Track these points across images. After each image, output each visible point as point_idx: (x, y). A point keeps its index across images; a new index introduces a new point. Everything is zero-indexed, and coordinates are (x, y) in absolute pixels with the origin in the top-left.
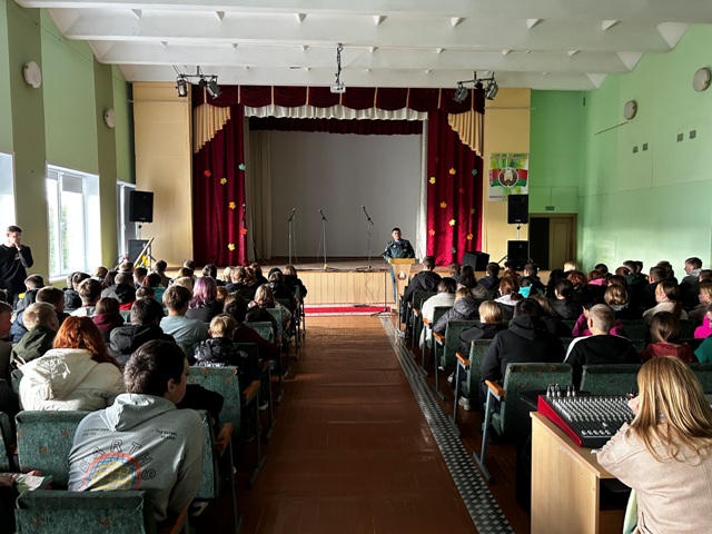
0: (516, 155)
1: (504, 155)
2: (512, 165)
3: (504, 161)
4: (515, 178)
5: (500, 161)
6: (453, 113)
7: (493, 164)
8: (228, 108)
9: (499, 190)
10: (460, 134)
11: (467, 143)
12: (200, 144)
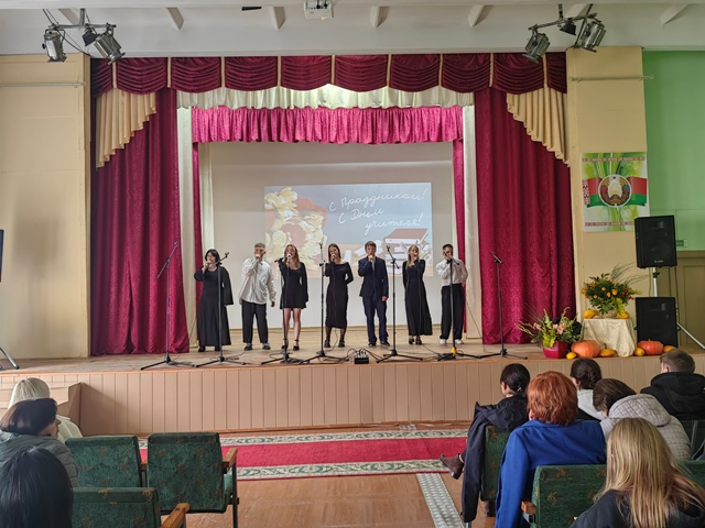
0: (625, 155)
1: (606, 155)
2: (619, 170)
3: (605, 165)
4: (625, 191)
5: (600, 165)
6: (515, 92)
7: (588, 169)
8: (152, 95)
9: (601, 213)
10: (528, 126)
11: (540, 139)
12: (104, 153)
